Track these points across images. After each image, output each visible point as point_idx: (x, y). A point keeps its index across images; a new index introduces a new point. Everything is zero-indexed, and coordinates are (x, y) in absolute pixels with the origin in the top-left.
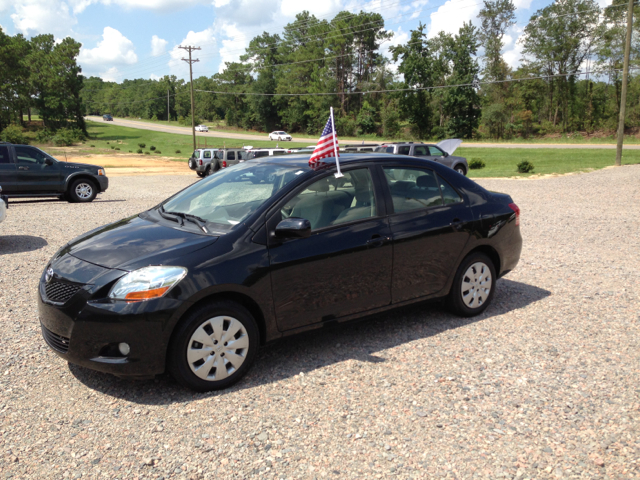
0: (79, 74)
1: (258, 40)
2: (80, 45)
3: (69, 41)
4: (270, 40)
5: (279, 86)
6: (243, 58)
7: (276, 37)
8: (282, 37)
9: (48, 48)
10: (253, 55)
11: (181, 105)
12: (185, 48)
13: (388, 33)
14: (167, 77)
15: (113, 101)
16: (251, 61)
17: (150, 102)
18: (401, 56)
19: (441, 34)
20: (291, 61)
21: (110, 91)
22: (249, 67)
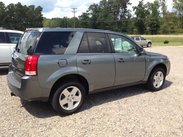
0: (42, 16)
1: (92, 6)
2: (42, 8)
3: (39, 7)
4: (95, 6)
5: (98, 19)
6: (87, 11)
7: (97, 5)
8: (99, 5)
9: (33, 9)
10: (90, 10)
11: (69, 25)
12: (73, 8)
13: (131, 3)
14: (65, 17)
15: (49, 24)
16: (89, 12)
17: (60, 24)
18: (135, 9)
19: (148, 3)
20: (101, 12)
21: (49, 21)
22: (89, 14)
